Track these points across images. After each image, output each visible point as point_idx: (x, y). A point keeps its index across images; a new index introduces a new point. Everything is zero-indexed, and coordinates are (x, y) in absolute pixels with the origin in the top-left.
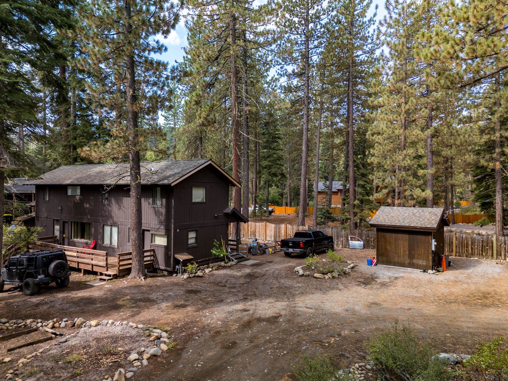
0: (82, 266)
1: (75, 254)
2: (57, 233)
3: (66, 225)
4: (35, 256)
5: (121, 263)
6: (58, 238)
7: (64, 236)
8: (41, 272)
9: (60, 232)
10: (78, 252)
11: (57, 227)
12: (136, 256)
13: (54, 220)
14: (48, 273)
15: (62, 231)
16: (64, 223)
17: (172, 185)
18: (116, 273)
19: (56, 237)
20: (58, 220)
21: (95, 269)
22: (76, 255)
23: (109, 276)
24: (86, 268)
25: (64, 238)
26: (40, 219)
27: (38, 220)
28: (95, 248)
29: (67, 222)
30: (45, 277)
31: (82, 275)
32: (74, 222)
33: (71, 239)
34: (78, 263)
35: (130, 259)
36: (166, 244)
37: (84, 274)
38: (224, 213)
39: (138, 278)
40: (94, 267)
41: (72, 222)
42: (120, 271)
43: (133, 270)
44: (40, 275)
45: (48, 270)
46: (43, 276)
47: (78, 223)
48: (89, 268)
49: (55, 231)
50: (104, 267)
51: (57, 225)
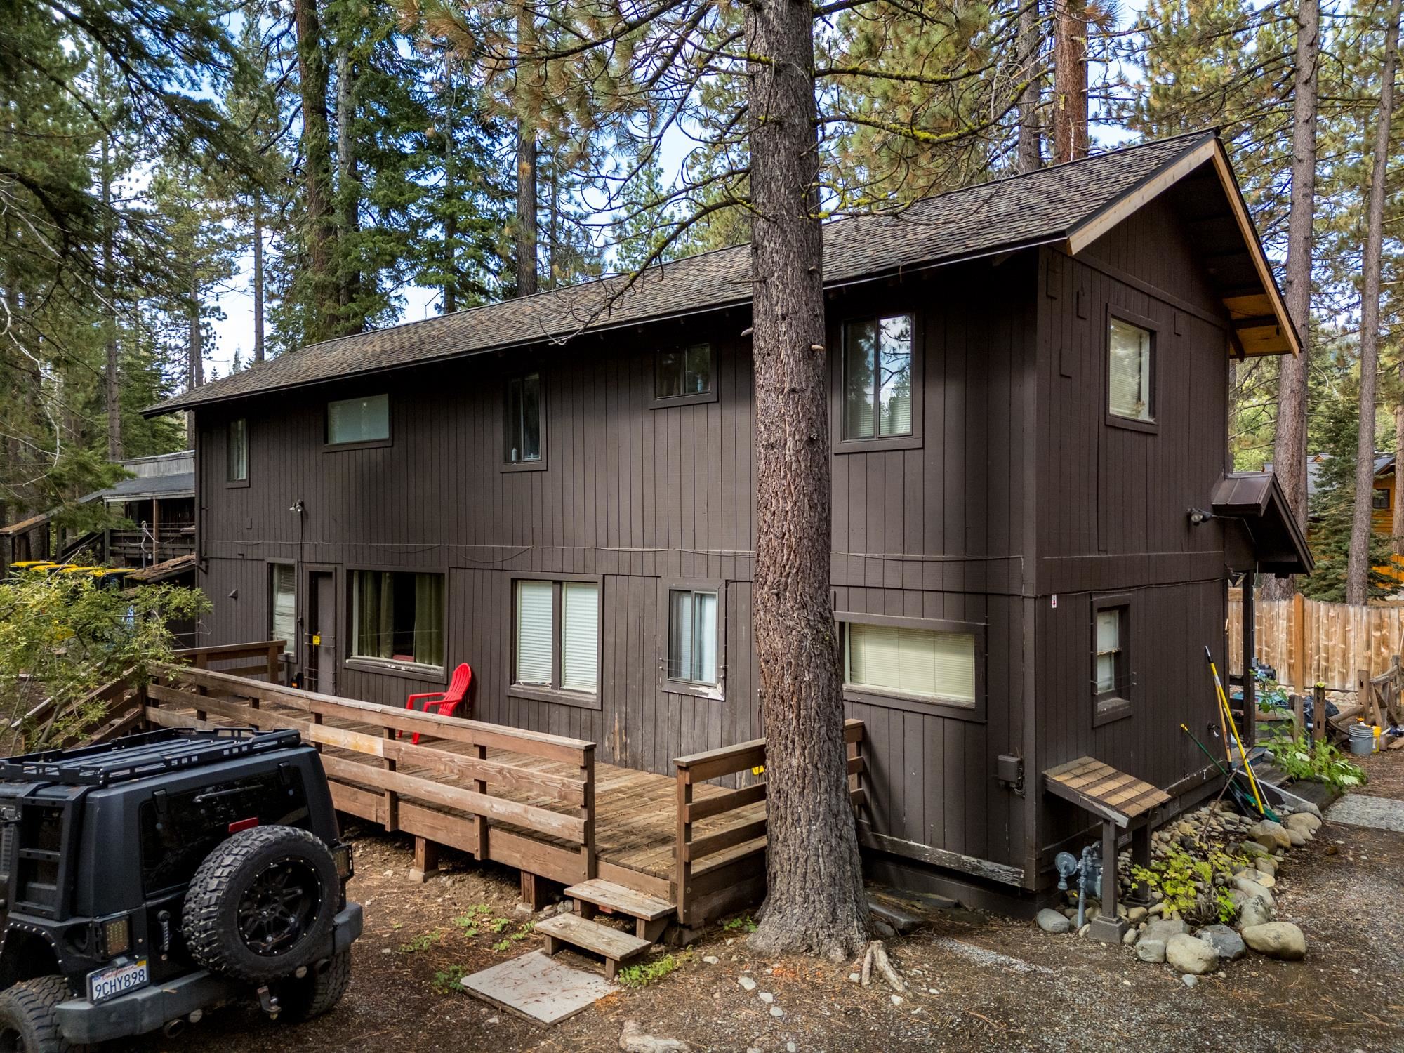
0: (415, 822)
1: (377, 746)
2: (286, 629)
3: (326, 592)
4: (73, 793)
5: (707, 829)
6: (289, 651)
7: (316, 640)
8: (117, 935)
9: (300, 624)
10: (392, 733)
11: (285, 602)
12: (806, 781)
13: (271, 566)
14: (179, 941)
15: (309, 621)
16: (315, 577)
17: (1078, 242)
18: (667, 906)
19: (281, 646)
20: (287, 569)
21: (504, 850)
22: (379, 752)
23: (625, 921)
24: (441, 838)
25: (314, 652)
26: (213, 563)
27: (206, 572)
28: (465, 708)
29: (328, 575)
30: (156, 977)
31: (416, 874)
32: (362, 574)
33: (349, 655)
34: (395, 798)
35: (758, 794)
36: (965, 696)
37: (431, 868)
38: (1217, 509)
39: (838, 955)
40: (494, 833)
41: (350, 573)
42: (696, 885)
43: (782, 882)
44: (106, 963)
45: (176, 909)
46: (133, 972)
47: (377, 576)
48: (464, 837)
49: (277, 618)
50: (576, 849)
51: (287, 590)
